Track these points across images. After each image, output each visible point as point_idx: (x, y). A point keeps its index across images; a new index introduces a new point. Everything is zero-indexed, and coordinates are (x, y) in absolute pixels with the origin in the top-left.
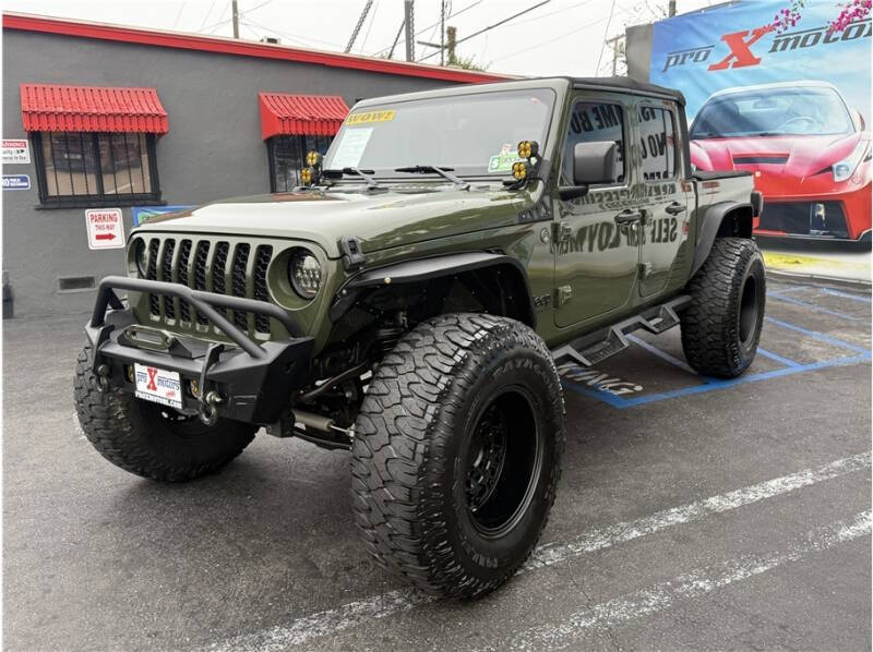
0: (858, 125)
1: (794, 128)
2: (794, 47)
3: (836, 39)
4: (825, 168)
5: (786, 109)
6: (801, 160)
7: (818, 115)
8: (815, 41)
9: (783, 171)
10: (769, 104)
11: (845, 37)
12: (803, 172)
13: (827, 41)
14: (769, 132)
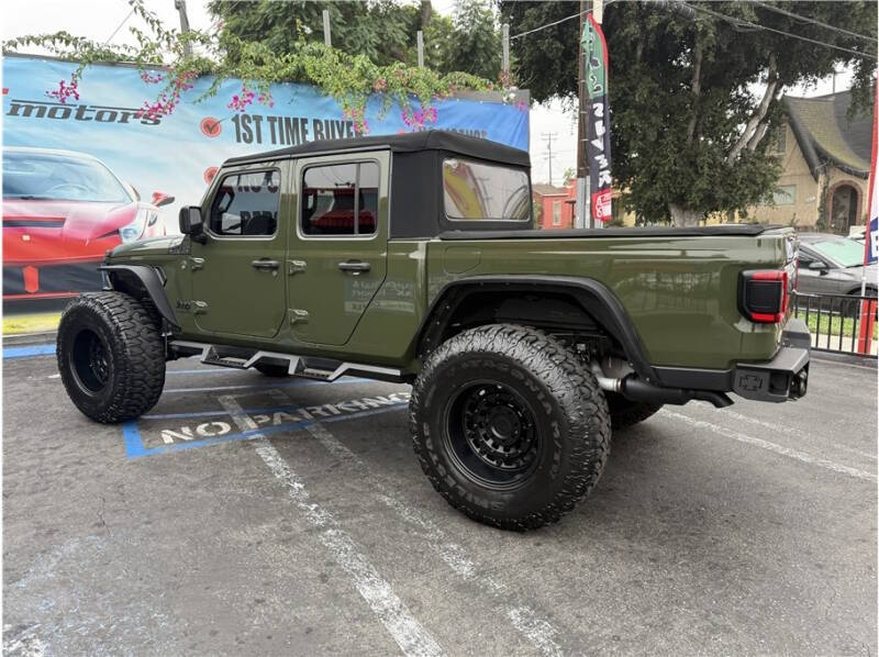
0: (133, 196)
1: (66, 194)
2: (40, 115)
3: (88, 119)
4: (113, 232)
5: (49, 175)
6: (81, 223)
7: (88, 183)
8: (66, 115)
9: (61, 235)
10: (26, 167)
11: (99, 118)
12: (86, 235)
13: (79, 117)
14: (35, 196)
